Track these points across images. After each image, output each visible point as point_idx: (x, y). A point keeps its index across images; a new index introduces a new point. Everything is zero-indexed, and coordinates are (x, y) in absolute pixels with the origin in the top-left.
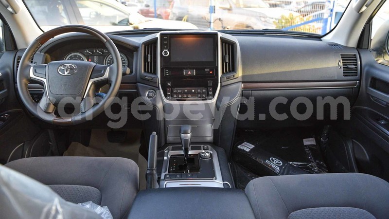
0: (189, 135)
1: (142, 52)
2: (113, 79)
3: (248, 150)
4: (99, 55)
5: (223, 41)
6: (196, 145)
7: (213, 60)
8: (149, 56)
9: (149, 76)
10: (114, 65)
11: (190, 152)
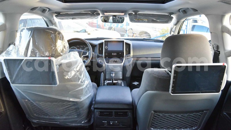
0: (114, 75)
1: (98, 47)
2: (89, 56)
3: (136, 84)
4: (82, 48)
5: (126, 43)
6: (116, 80)
7: (122, 50)
8: (100, 48)
9: (100, 55)
10: (90, 51)
11: (114, 82)
